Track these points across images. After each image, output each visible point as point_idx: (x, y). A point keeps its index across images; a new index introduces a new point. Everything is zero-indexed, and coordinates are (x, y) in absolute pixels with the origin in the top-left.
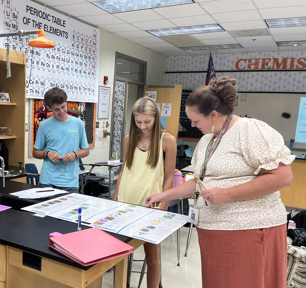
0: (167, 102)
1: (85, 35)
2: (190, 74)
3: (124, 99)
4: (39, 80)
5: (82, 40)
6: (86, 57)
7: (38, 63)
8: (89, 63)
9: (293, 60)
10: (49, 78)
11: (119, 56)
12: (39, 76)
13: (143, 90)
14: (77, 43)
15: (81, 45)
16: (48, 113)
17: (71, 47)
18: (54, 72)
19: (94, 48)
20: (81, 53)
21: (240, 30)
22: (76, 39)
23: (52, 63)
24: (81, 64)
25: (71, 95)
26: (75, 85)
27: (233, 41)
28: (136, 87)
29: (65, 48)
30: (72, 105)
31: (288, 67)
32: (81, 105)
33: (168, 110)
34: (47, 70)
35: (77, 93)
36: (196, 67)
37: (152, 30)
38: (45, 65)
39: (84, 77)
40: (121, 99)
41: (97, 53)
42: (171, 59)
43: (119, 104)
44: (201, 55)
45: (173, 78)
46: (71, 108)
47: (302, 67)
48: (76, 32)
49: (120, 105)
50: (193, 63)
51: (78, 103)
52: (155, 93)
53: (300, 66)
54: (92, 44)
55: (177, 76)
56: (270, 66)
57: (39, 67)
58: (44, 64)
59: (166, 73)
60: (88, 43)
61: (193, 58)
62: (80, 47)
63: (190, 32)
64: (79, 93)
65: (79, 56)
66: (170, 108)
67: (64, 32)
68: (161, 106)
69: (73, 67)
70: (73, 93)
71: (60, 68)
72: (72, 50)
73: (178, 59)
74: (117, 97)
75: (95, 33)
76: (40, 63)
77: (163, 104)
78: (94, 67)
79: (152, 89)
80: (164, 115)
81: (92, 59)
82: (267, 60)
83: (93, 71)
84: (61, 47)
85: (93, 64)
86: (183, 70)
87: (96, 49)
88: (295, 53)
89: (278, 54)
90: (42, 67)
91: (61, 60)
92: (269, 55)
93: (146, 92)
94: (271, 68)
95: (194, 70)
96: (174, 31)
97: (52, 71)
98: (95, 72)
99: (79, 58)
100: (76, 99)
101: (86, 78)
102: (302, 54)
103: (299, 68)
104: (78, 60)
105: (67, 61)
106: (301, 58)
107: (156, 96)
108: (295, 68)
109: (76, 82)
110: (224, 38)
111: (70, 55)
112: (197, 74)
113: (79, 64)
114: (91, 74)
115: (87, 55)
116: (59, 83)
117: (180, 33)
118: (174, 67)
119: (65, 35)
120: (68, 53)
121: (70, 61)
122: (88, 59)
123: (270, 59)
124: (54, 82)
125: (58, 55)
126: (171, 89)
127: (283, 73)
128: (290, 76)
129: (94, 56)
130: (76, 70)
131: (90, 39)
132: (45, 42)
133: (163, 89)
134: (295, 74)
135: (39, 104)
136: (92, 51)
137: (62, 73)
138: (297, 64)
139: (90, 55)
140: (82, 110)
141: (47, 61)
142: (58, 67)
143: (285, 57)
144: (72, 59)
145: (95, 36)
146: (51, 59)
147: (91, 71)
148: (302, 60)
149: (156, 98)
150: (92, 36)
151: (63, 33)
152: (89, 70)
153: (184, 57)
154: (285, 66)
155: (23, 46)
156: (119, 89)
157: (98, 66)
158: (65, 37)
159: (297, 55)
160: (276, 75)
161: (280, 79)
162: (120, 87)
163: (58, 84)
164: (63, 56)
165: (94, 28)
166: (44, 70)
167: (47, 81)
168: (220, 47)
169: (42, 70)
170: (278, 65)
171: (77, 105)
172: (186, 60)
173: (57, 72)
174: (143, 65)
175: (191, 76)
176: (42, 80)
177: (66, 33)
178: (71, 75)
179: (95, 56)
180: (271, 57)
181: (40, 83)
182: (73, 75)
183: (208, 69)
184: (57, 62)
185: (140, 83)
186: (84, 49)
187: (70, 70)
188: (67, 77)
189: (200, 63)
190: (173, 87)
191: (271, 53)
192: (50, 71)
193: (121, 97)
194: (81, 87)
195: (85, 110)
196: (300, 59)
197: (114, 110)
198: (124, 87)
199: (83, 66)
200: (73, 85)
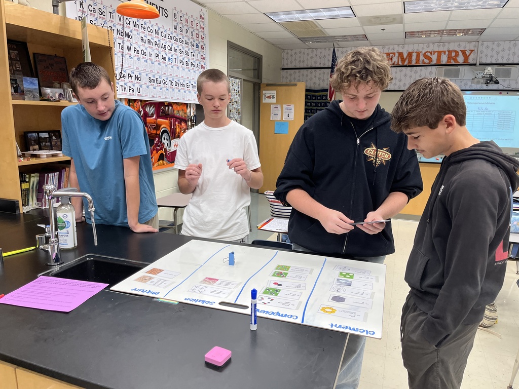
0: (289, 103)
1: (189, 15)
2: (310, 70)
3: (240, 100)
4: (133, 73)
5: (187, 21)
6: (193, 45)
7: (129, 49)
8: (197, 52)
9: (418, 54)
10: (147, 70)
11: (231, 46)
12: (132, 67)
13: (259, 89)
14: (180, 25)
15: (186, 28)
16: (147, 118)
17: (172, 30)
18: (153, 63)
19: (202, 34)
20: (186, 38)
21: (371, 16)
22: (178, 19)
23: (149, 50)
24: (187, 54)
25: (178, 95)
26: (181, 81)
27: (359, 31)
28: (251, 85)
29: (166, 31)
30: (178, 107)
31: (414, 62)
32: (190, 107)
33: (291, 112)
34: (142, 60)
35: (185, 92)
36: (316, 62)
37: (271, 13)
38: (140, 53)
39: (192, 71)
40: (236, 100)
41: (207, 41)
42: (288, 53)
43: (234, 106)
44: (321, 48)
45: (291, 75)
46: (178, 111)
47: (428, 61)
48: (178, 10)
49: (236, 107)
50: (312, 58)
51: (186, 104)
52: (274, 92)
53: (426, 61)
54: (199, 27)
55: (295, 73)
56: (395, 62)
57: (132, 55)
58: (138, 52)
59: (283, 69)
60: (195, 26)
61: (312, 51)
62: (184, 31)
63: (315, 17)
64: (187, 92)
65: (184, 43)
66: (293, 111)
67: (163, 8)
68: (282, 108)
69: (177, 57)
70: (179, 91)
71: (161, 57)
72: (174, 34)
73: (296, 53)
74: (232, 98)
75: (202, 14)
76: (132, 50)
77: (285, 106)
78: (203, 58)
79: (270, 88)
80: (286, 119)
81: (200, 47)
82: (391, 55)
83: (202, 63)
84: (159, 29)
85: (202, 54)
86: (302, 67)
87: (204, 35)
88: (421, 46)
89: (403, 48)
90: (136, 55)
91: (161, 46)
92: (393, 49)
93: (264, 92)
94: (396, 63)
95: (314, 66)
96: (297, 16)
97: (149, 62)
98: (204, 64)
99: (184, 45)
100: (184, 99)
101: (195, 72)
102: (428, 47)
103: (425, 63)
104: (183, 48)
105: (169, 48)
106: (428, 52)
107: (275, 96)
108: (421, 63)
109: (182, 77)
110: (352, 27)
111: (173, 41)
112: (318, 70)
113: (184, 53)
114: (200, 67)
115: (194, 42)
116: (160, 77)
117: (303, 18)
118: (291, 62)
119: (164, 13)
120: (169, 38)
121: (173, 49)
122: (195, 48)
123: (394, 54)
124: (154, 76)
125: (156, 40)
126: (292, 87)
127: (409, 68)
128: (416, 72)
129: (202, 44)
130: (181, 62)
131: (196, 22)
132: (145, 8)
133: (284, 88)
134: (421, 70)
135: (135, 106)
136: (200, 37)
137: (163, 65)
138: (423, 58)
139: (197, 42)
140: (192, 114)
141: (142, 47)
142: (157, 56)
143: (411, 51)
144: (175, 46)
145: (203, 18)
146: (147, 45)
147: (200, 63)
148: (428, 54)
149: (275, 99)
150: (199, 17)
151: (161, 9)
152: (197, 62)
153: (302, 51)
154: (410, 61)
155: (106, 23)
156: (234, 87)
157: (208, 57)
158: (163, 15)
159: (423, 48)
160: (401, 71)
161: (405, 75)
162: (235, 85)
163: (159, 79)
164: (162, 42)
165: (201, 7)
166: (138, 59)
167: (143, 74)
168: (345, 38)
169: (135, 58)
170: (403, 60)
171: (185, 107)
172: (304, 54)
173: (156, 63)
174: (258, 59)
175: (311, 73)
176: (137, 74)
177: (165, 9)
178: (175, 68)
179: (204, 45)
180: (395, 51)
181: (134, 77)
182: (178, 68)
183: (332, 64)
184: (155, 50)
185: (256, 81)
186: (189, 34)
187: (174, 60)
188: (170, 70)
189: (320, 58)
190: (295, 85)
191: (396, 47)
192: (146, 62)
193: (237, 98)
194: (189, 84)
195: (195, 113)
196: (426, 52)
197: (230, 114)
198: (239, 86)
199: (190, 57)
200: (179, 80)
